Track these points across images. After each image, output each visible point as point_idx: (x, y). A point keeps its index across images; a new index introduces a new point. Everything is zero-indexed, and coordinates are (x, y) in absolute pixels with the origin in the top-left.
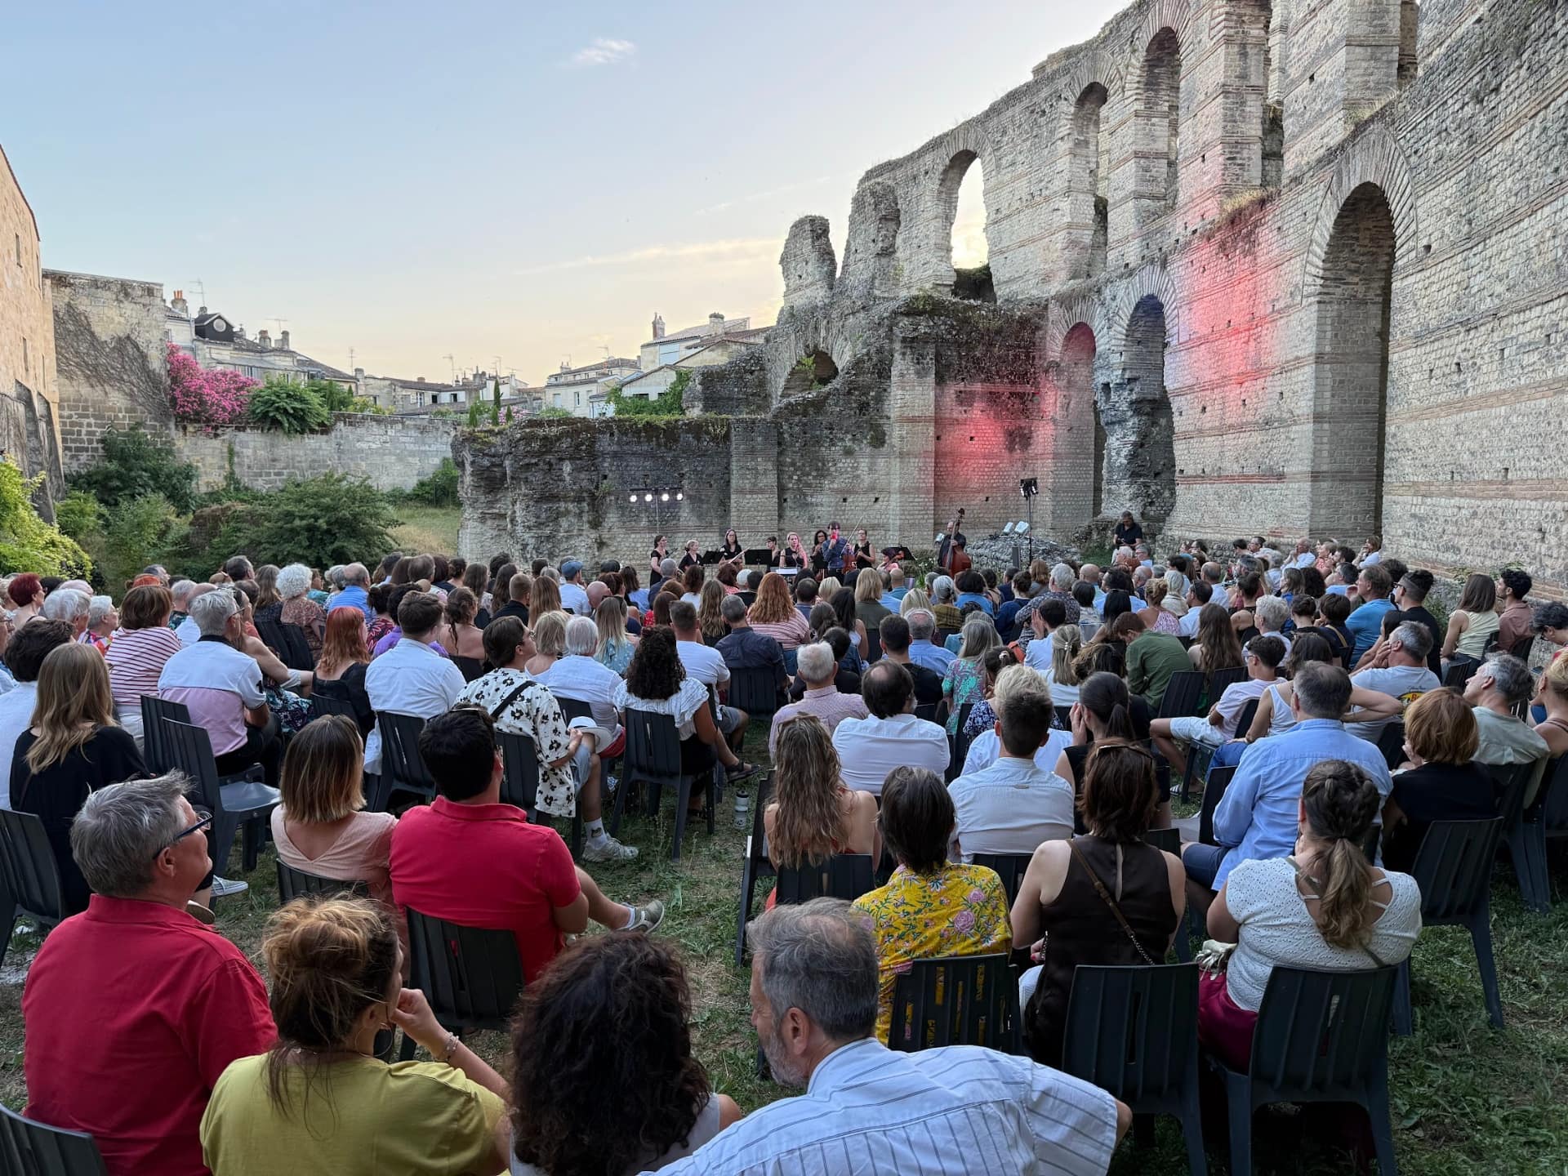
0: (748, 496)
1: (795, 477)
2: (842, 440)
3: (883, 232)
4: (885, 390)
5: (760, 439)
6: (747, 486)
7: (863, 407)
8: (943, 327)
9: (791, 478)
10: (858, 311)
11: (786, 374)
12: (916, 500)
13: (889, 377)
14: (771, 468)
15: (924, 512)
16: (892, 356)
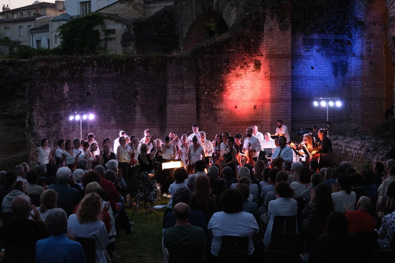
4: (261, 38)
5: (185, 69)
6: (177, 99)
7: (247, 48)
9: (203, 93)
11: (189, 24)
12: (280, 106)
13: (263, 30)
14: (192, 87)
15: (285, 114)
16: (265, 17)
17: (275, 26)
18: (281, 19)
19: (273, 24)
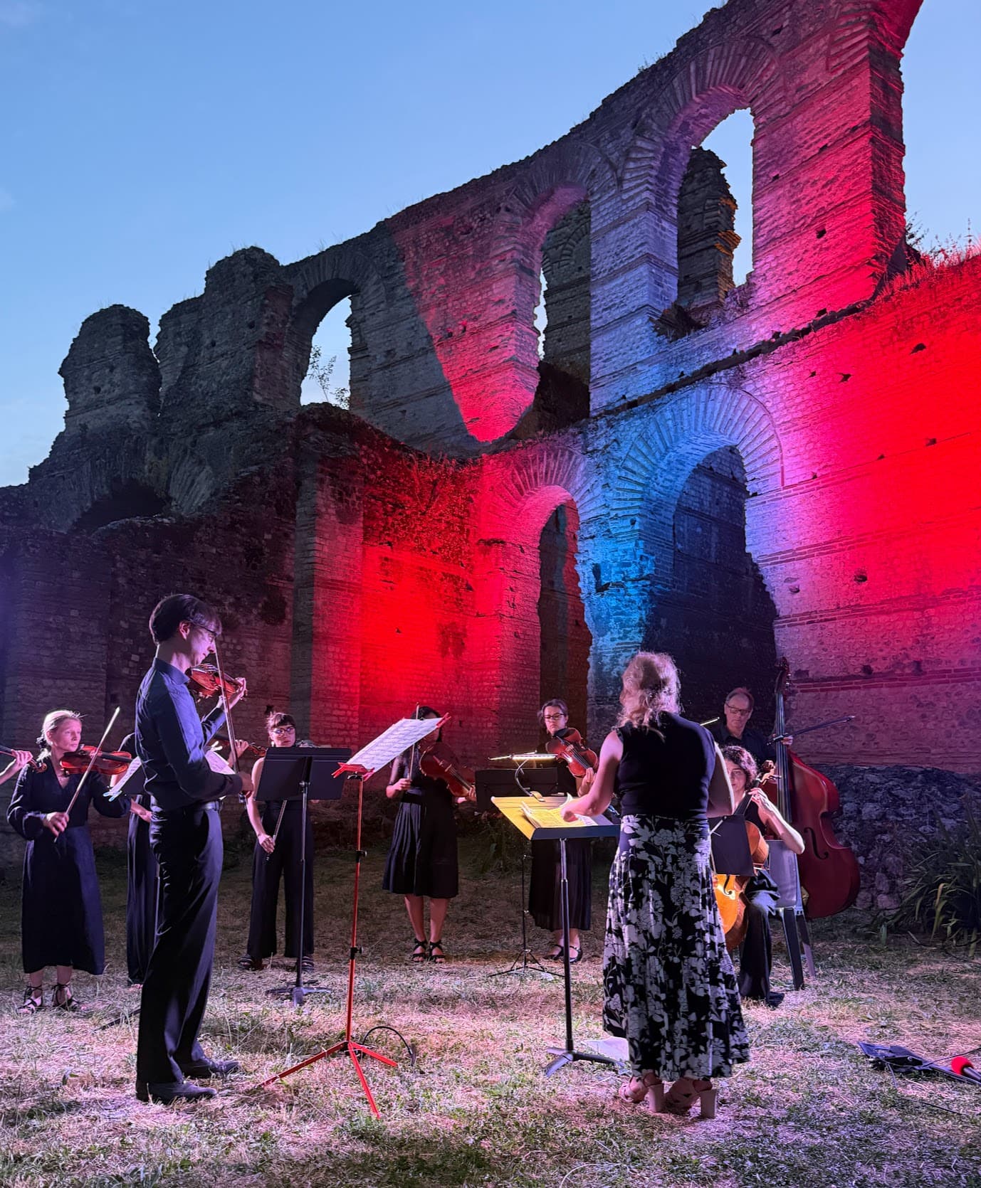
0: (46, 682)
1: (135, 658)
2: (219, 603)
3: (269, 313)
4: (286, 535)
5: (76, 575)
6: (46, 661)
7: (253, 554)
8: (365, 461)
9: (127, 657)
10: (228, 419)
11: (70, 522)
12: (335, 712)
13: (294, 516)
14: (96, 632)
15: (345, 732)
16: (299, 484)
17: (327, 506)
18: (340, 494)
19: (321, 502)
